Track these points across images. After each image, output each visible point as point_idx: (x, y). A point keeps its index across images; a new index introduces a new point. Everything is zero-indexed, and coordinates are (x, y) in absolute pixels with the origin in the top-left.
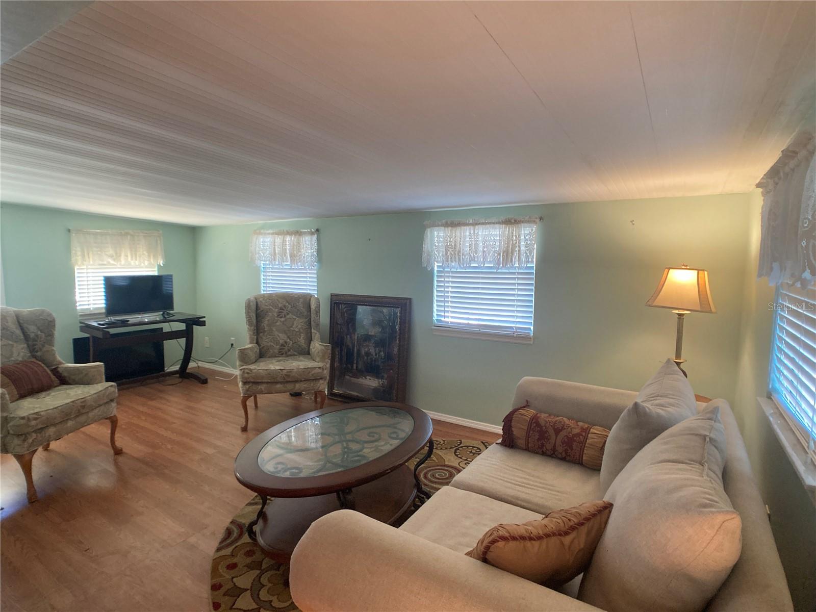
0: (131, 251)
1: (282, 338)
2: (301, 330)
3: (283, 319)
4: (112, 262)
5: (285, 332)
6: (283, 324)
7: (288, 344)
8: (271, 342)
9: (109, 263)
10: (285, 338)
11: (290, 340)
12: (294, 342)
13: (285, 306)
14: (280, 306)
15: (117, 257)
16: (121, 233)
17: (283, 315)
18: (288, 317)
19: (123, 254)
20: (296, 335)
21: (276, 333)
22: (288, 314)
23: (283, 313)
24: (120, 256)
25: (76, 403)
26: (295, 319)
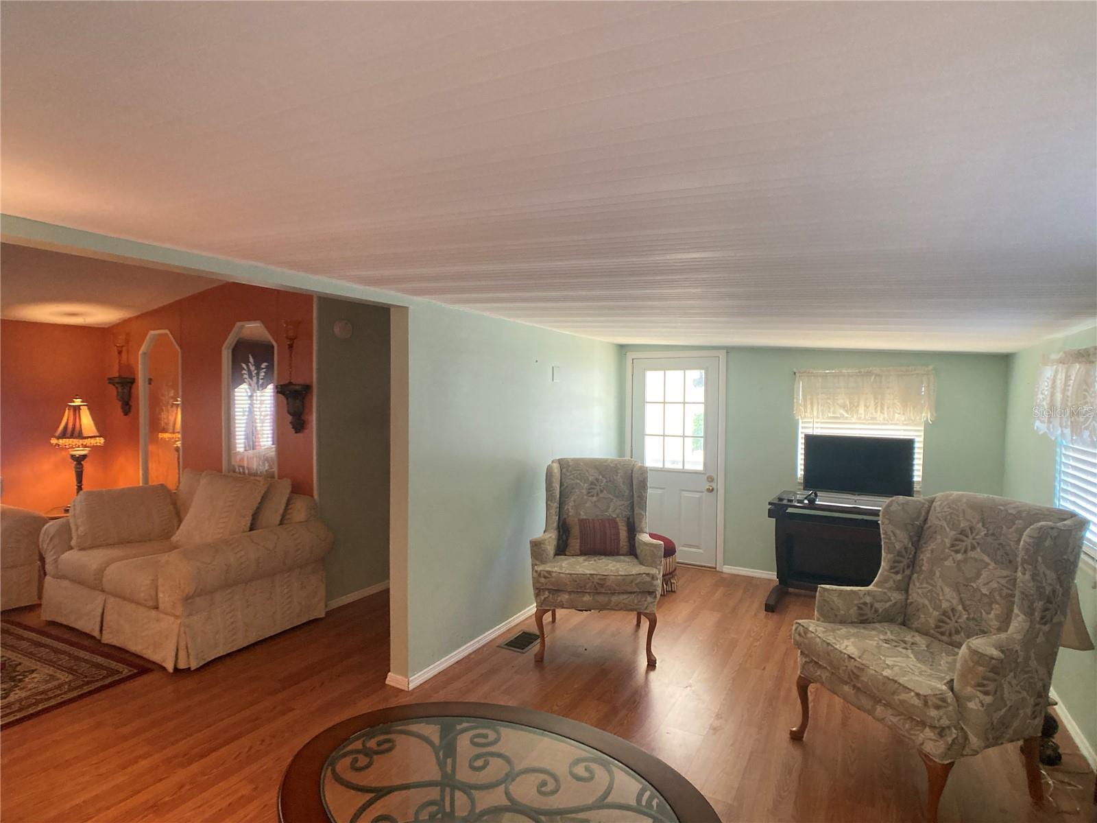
0: (876, 398)
1: (948, 597)
2: (996, 594)
3: (959, 557)
4: (846, 415)
5: (956, 587)
6: (958, 565)
7: (957, 615)
8: (926, 597)
9: (842, 416)
10: (955, 602)
11: (964, 609)
12: (971, 616)
13: (971, 529)
14: (962, 525)
15: (852, 408)
16: (860, 372)
17: (962, 546)
18: (972, 554)
19: (862, 403)
20: (980, 601)
21: (940, 583)
22: (973, 548)
23: (964, 544)
24: (858, 406)
25: (593, 578)
26: (988, 564)
